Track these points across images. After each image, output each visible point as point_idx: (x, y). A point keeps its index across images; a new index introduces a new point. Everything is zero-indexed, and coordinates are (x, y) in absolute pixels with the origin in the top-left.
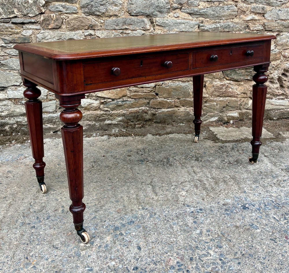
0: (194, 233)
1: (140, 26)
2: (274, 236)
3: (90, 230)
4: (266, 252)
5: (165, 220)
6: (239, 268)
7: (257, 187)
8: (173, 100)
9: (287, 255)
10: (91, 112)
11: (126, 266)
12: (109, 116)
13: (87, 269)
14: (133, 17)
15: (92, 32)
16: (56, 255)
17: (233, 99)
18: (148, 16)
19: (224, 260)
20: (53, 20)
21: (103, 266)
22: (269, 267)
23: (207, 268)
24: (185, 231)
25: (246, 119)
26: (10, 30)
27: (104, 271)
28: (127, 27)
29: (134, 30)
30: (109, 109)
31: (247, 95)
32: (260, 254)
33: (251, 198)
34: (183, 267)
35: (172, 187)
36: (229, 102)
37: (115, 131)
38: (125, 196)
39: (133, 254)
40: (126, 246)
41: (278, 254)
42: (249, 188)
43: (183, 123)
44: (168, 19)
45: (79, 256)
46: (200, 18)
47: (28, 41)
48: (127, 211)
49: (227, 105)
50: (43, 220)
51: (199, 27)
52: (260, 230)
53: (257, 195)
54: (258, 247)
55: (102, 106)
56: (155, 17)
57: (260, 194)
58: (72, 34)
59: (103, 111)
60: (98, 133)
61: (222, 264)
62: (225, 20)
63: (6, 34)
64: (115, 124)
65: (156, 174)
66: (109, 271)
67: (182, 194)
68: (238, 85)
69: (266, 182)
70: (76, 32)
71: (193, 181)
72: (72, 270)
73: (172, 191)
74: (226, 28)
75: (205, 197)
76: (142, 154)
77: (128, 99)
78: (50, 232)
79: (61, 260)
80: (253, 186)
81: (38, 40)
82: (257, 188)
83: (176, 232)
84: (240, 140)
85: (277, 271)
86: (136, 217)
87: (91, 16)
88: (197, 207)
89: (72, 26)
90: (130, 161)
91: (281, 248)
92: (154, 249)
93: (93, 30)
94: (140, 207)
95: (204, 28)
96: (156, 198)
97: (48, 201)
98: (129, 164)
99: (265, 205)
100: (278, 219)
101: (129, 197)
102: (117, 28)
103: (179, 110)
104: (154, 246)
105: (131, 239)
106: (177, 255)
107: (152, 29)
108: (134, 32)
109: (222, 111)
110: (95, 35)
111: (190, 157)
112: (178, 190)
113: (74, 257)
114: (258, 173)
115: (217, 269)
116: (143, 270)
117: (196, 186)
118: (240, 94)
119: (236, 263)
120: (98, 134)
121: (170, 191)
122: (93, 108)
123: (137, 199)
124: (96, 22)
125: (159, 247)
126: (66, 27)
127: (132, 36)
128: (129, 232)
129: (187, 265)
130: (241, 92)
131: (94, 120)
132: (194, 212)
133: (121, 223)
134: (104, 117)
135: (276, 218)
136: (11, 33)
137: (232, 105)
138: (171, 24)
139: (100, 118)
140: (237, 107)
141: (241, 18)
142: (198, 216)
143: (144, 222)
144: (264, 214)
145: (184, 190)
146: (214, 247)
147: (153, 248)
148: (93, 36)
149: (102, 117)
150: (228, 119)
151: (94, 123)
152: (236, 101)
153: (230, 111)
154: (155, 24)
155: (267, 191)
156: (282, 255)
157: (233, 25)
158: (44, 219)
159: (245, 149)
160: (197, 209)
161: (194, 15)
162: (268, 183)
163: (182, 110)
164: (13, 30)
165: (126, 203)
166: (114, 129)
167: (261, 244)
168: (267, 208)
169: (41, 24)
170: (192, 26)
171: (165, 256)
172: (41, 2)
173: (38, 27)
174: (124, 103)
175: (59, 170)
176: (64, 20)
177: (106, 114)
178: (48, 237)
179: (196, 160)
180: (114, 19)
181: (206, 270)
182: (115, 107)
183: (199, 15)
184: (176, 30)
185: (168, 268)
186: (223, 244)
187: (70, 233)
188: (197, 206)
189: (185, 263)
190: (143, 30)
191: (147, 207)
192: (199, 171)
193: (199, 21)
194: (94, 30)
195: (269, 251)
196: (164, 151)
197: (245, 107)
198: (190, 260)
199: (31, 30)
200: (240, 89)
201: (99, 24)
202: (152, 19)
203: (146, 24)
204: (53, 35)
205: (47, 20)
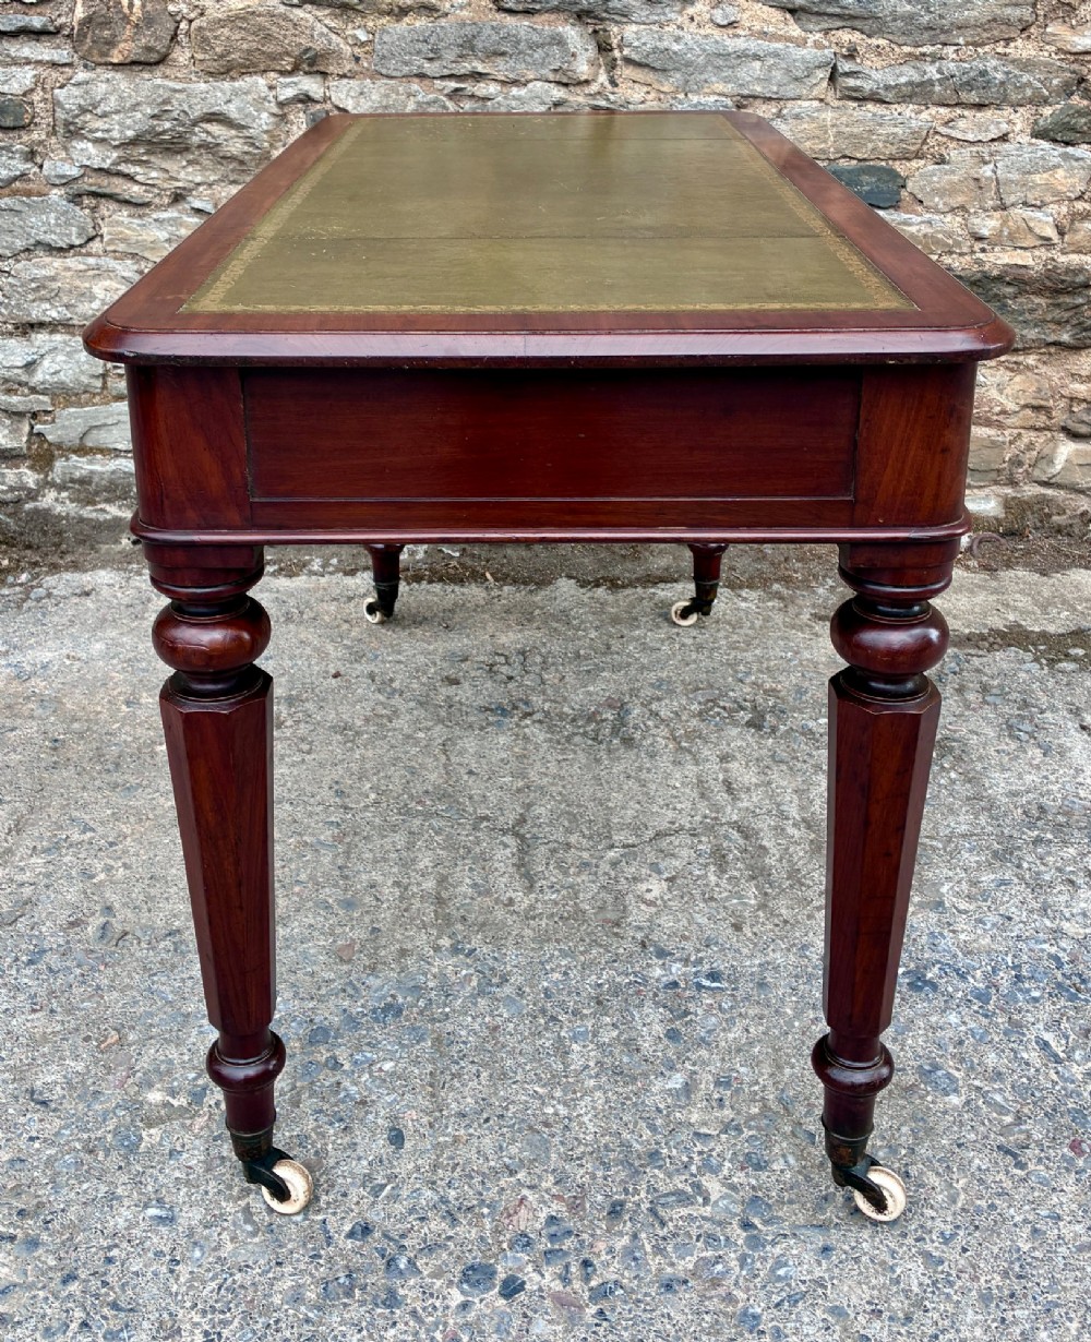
0: (658, 1085)
1: (543, 65)
2: (1021, 1132)
3: (201, 1032)
4: (963, 1209)
5: (543, 1011)
6: (818, 1273)
7: (1003, 883)
9: (1056, 1231)
11: (320, 1217)
13: (152, 1212)
14: (510, 20)
15: (311, 86)
16: (34, 1134)
17: (984, 431)
18: (582, 16)
19: (759, 1226)
20: (128, 23)
21: (224, 1204)
22: (959, 1283)
23: (674, 1260)
24: (618, 1072)
25: (1036, 529)
27: (224, 1229)
28: (480, 68)
29: (515, 83)
31: (1050, 418)
32: (934, 1214)
33: (962, 937)
34: (569, 1244)
35: (611, 854)
37: (413, 553)
38: (390, 883)
39: (365, 1163)
40: (341, 1120)
41: (1015, 1225)
42: (965, 886)
44: (681, 33)
45: (133, 1148)
46: (840, 32)
47: (15, 120)
48: (383, 953)
50: (10, 967)
51: (832, 78)
52: (963, 1098)
53: (994, 925)
54: (933, 1179)
56: (621, 22)
57: (1010, 919)
60: (332, 557)
61: (749, 1247)
62: (967, 44)
65: (552, 784)
66: (243, 1231)
67: (649, 891)
68: (1007, 368)
69: (1050, 859)
70: (236, 84)
71: (710, 829)
72: (89, 1209)
73: (606, 874)
74: (969, 85)
75: (746, 914)
76: (510, 678)
78: (29, 1025)
79: (50, 1162)
80: (987, 878)
81: (60, 115)
82: (1003, 888)
83: (578, 1073)
84: (983, 638)
85: (993, 1305)
86: (417, 988)
87: (308, 7)
88: (700, 961)
89: (222, 56)
90: (450, 707)
91: (1036, 1194)
92: (462, 1150)
93: (319, 78)
94: (441, 942)
95: (858, 83)
96: (523, 901)
97: (48, 875)
98: (441, 721)
99: (1016, 976)
100: (1059, 1051)
101: (406, 889)
102: (429, 68)
104: (462, 1132)
105: (371, 1089)
106: (556, 1183)
107: (603, 78)
108: (515, 91)
110: (326, 99)
111: (724, 708)
112: (631, 871)
113: (107, 1152)
114: (1025, 812)
115: (719, 1267)
116: (391, 1239)
117: (720, 859)
118: (1016, 412)
119: (814, 1246)
120: (334, 561)
121: (596, 873)
123: (440, 901)
124: (334, 37)
125: (487, 1140)
126: (193, 57)
127: (503, 110)
128: (369, 1055)
129: (592, 1236)
130: (1022, 402)
132: (682, 985)
133: (345, 1011)
135: (1053, 1044)
137: (974, 463)
138: (699, 56)
140: (998, 471)
141: (1048, 39)
142: (692, 1007)
143: (447, 1015)
144: (1000, 1020)
145: (659, 872)
146: (731, 1161)
147: (456, 1140)
148: (318, 107)
152: (993, 442)
154: (617, 54)
155: (1044, 910)
156: (1035, 1231)
157: (1007, 73)
158: (17, 959)
159: (996, 683)
160: (696, 974)
161: (814, 19)
162: (1059, 870)
165: (386, 915)
167: (948, 1167)
168: (1020, 990)
169: (75, 38)
170: (799, 74)
171: (502, 1183)
173: (63, 54)
175: (128, 728)
176: (183, 25)
178: (16, 1049)
179: (749, 724)
180: (418, 24)
181: (669, 1270)
183: (839, 16)
184: (720, 87)
185: (502, 1242)
186: (776, 1150)
187: (114, 1036)
188: (702, 959)
189: (583, 1225)
190: (559, 83)
191: (476, 941)
192: (754, 780)
193: (835, 49)
194: (324, 74)
195: (978, 1202)
196: (615, 669)
197: (1037, 473)
198: (609, 1214)
199: (27, 67)
200: (1018, 387)
201: (347, 50)
202: (605, 31)
203: (573, 55)
204: (130, 97)
205: (102, 19)
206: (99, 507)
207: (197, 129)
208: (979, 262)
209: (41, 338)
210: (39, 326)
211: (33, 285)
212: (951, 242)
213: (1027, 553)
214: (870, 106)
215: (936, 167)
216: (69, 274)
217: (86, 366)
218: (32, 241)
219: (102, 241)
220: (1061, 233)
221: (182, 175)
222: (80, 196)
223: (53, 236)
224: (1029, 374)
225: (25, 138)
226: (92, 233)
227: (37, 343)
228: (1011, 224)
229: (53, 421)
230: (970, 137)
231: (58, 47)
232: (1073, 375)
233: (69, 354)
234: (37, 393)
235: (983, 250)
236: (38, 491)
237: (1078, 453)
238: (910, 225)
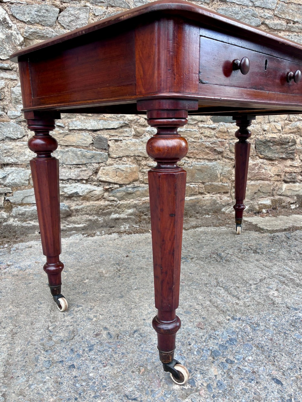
8: (196, 185)
10: (91, 202)
12: (116, 208)
17: (266, 182)
25: (279, 207)
30: (116, 199)
31: (281, 178)
36: (261, 187)
37: (125, 228)
43: (208, 214)
49: (259, 190)
55: (106, 194)
59: (108, 201)
60: (102, 230)
64: (124, 219)
68: (271, 165)
77: (141, 185)
81: (13, 96)
103: (203, 197)
109: (253, 199)
118: (273, 177)
122: (95, 197)
130: (275, 174)
131: (96, 214)
134: (109, 210)
137: (264, 191)
139: (103, 210)
140: (270, 192)
149: (107, 209)
150: (259, 207)
151: (96, 217)
152: (269, 185)
153: (262, 198)
163: (207, 198)
166: (123, 225)
169: (18, 72)
172: (17, 37)
173: (15, 76)
174: (135, 189)
177: (111, 205)
182: (124, 195)
197: (278, 193)
199: (2, 80)
200: (273, 170)
206: (28, 222)
208: (265, 137)
209: (8, 169)
210: (7, 165)
211: (5, 151)
212: (258, 132)
213: (280, 212)
216: (17, 147)
217: (23, 177)
218: (5, 137)
219: (28, 137)
220: (282, 129)
222: (20, 122)
223: (12, 135)
224: (276, 166)
225: (2, 103)
226: (25, 134)
227: (6, 171)
228: (271, 127)
229: (13, 195)
231: (13, 74)
232: (286, 166)
233: (18, 173)
234: (7, 187)
235: (265, 134)
236: (7, 219)
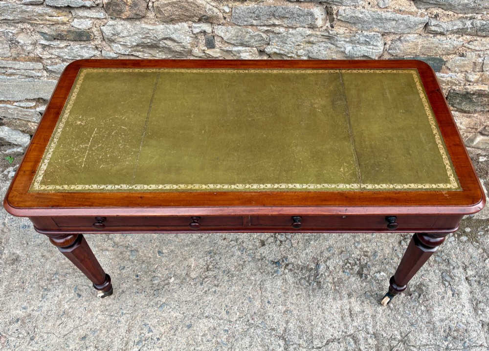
1: (303, 22)
14: (290, 5)
15: (206, 27)
18: (322, 3)
20: (127, 5)
26: (48, 18)
28: (277, 22)
29: (290, 28)
44: (363, 10)
46: (433, 9)
47: (87, 38)
51: (425, 27)
56: (338, 5)
58: (168, 31)
63: (42, 24)
70: (175, 26)
89: (168, 17)
90: (262, 260)
93: (210, 24)
95: (436, 28)
98: (259, 269)
102: (255, 22)
107: (328, 24)
108: (291, 31)
110: (213, 32)
111: (350, 264)
124: (215, 10)
126: (156, 16)
136: (51, 23)
138: (370, 19)
148: (210, 35)
154: (335, 17)
161: (423, 4)
164: (54, 18)
169: (105, 8)
173: (102, 15)
176: (150, 4)
179: (358, 273)
180: (251, 6)
183: (435, 4)
184: (377, 29)
193: (429, 15)
194: (212, 23)
199: (87, 20)
201: (221, 15)
202: (331, 7)
203: (317, 19)
204: (132, 31)
205: (115, 4)
207: (161, 42)
208: (467, 89)
212: (457, 82)
214: (438, 37)
215: (460, 58)
221: (157, 55)
224: (473, 118)
225: (92, 43)
228: (483, 77)
230: (477, 48)
231: (99, 11)
235: (469, 85)
237: (483, 140)
238: (443, 77)
